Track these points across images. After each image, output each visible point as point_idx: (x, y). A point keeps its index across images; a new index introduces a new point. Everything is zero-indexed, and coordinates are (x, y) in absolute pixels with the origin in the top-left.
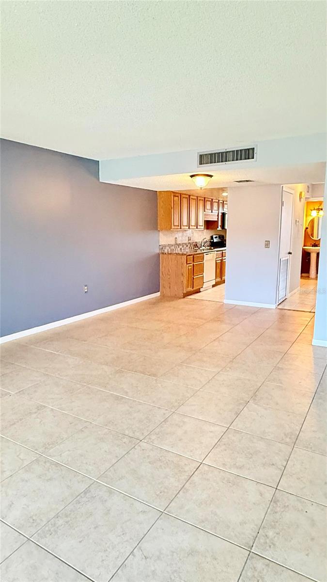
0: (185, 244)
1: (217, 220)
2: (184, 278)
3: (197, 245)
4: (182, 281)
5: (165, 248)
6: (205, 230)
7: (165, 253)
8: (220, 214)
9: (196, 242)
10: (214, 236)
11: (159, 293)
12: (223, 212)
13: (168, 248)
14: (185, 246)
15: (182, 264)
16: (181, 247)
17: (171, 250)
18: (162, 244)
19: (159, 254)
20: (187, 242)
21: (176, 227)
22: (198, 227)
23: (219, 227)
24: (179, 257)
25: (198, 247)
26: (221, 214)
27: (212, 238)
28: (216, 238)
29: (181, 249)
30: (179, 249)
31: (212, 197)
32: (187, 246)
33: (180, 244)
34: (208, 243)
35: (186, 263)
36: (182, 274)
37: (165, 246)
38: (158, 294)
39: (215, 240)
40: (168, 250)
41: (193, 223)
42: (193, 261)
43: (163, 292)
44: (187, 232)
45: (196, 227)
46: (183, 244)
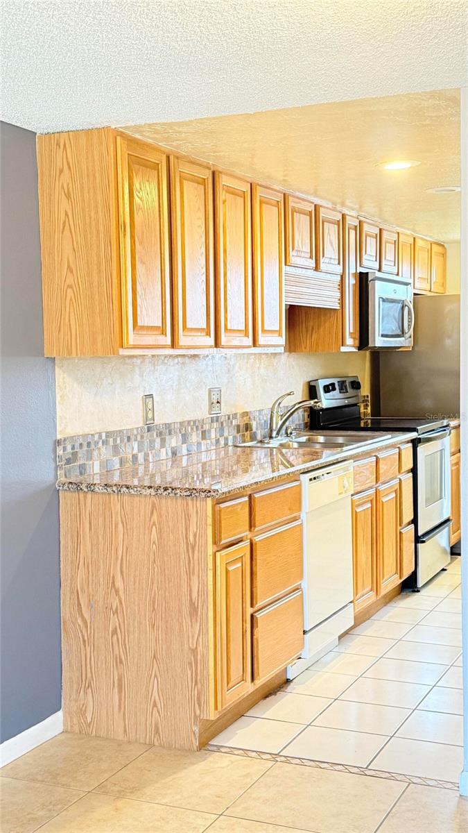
0: (197, 425)
1: (337, 307)
2: (203, 631)
3: (248, 427)
4: (194, 651)
5: (90, 457)
6: (287, 354)
7: (91, 486)
8: (351, 282)
9: (245, 414)
10: (321, 384)
11: (60, 714)
12: (360, 270)
13: (105, 452)
14: (195, 437)
15: (191, 548)
16: (173, 441)
17: (122, 462)
18: (70, 432)
19: (53, 494)
20: (202, 413)
21: (150, 339)
22: (262, 339)
23: (349, 341)
24: (171, 506)
25: (253, 438)
26: (353, 281)
27: (312, 392)
28: (327, 389)
29: (174, 454)
30: (164, 454)
31: (316, 194)
32: (204, 435)
33: (168, 426)
34: (300, 417)
35: (215, 543)
36: (194, 609)
37: (88, 443)
38: (52, 726)
39: (326, 401)
40: (105, 465)
41: (235, 316)
42: (252, 525)
43: (83, 713)
44: (201, 364)
45: (249, 341)
46: (185, 429)
